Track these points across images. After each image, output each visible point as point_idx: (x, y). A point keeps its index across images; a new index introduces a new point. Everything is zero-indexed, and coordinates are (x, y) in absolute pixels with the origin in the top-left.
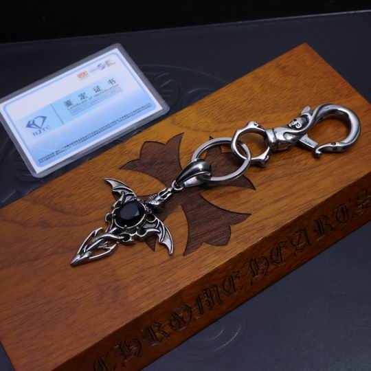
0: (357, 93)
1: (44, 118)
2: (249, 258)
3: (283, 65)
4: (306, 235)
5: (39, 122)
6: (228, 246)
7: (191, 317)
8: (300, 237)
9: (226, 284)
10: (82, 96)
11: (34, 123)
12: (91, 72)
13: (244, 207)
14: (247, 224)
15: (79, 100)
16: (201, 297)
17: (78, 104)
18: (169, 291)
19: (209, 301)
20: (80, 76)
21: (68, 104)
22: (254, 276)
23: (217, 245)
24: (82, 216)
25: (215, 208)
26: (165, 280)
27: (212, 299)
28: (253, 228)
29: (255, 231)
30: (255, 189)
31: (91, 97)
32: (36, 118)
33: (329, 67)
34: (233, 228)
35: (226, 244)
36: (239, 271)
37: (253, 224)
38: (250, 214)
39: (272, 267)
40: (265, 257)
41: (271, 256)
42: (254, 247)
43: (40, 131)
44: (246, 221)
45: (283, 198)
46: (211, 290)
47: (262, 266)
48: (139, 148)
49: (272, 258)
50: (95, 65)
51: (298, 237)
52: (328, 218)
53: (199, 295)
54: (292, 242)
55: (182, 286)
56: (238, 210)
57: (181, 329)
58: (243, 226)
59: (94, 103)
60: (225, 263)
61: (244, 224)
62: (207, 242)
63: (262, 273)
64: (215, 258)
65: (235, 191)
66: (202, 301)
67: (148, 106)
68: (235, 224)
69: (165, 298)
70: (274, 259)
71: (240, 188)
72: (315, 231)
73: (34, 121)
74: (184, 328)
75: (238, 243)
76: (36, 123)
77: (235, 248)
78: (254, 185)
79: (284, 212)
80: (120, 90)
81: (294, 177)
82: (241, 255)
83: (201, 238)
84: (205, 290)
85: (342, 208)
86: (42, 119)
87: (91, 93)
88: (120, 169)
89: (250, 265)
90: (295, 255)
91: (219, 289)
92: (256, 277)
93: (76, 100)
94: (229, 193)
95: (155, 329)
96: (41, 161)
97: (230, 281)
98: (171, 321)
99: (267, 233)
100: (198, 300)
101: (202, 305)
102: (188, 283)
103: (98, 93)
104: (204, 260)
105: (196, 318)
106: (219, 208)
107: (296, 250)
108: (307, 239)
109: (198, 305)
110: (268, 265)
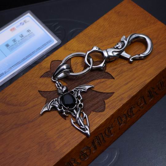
0: (159, 21)
2: (117, 116)
3: (118, 11)
6: (105, 111)
7: (90, 152)
8: (141, 101)
9: (107, 132)
10: (14, 41)
12: (17, 27)
13: (110, 89)
14: (113, 99)
15: (12, 43)
16: (94, 141)
17: (12, 45)
18: (77, 141)
19: (99, 142)
20: (11, 30)
21: (7, 45)
22: (120, 125)
23: (99, 112)
24: (24, 106)
25: (95, 92)
26: (74, 135)
27: (100, 140)
28: (117, 100)
29: (118, 101)
30: (114, 79)
31: (19, 41)
33: (142, 9)
34: (106, 101)
36: (112, 124)
37: (116, 98)
38: (114, 93)
39: (129, 119)
40: (125, 115)
41: (128, 113)
42: (119, 110)
45: (130, 82)
46: (99, 136)
47: (124, 119)
48: (49, 65)
49: (128, 114)
50: (19, 23)
51: (140, 101)
52: (154, 89)
53: (93, 140)
54: (137, 104)
56: (107, 91)
57: (86, 160)
58: (111, 100)
59: (21, 43)
60: (105, 121)
61: (111, 98)
62: (93, 111)
63: (124, 123)
64: (98, 120)
66: (95, 143)
67: (50, 41)
68: (106, 99)
69: (76, 145)
70: (129, 115)
71: (106, 79)
72: (148, 96)
74: (88, 158)
75: (110, 109)
77: (109, 113)
78: (114, 77)
79: (132, 89)
80: (34, 35)
81: (134, 69)
82: (113, 116)
83: (90, 109)
84: (96, 137)
85: (160, 82)
88: (41, 77)
89: (118, 120)
90: (140, 110)
91: (103, 135)
92: (121, 125)
93: (11, 43)
94: (101, 83)
95: (72, 162)
97: (108, 130)
98: (80, 156)
99: (125, 101)
100: (93, 143)
101: (95, 145)
103: (22, 38)
104: (94, 121)
105: (93, 152)
106: (97, 92)
107: (140, 108)
108: (145, 101)
109: (93, 145)
110: (127, 118)
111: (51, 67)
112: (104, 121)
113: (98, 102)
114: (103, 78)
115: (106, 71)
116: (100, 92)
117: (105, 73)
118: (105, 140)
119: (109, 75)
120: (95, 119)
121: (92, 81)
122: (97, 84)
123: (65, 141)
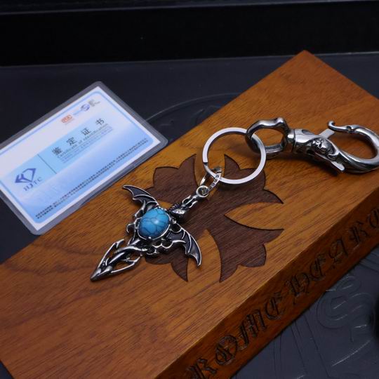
1: (34, 170)
2: (289, 276)
4: (343, 244)
5: (28, 175)
6: (266, 265)
7: (236, 349)
8: (337, 247)
9: (269, 307)
10: (71, 141)
11: (23, 177)
12: (75, 114)
13: (274, 222)
14: (281, 240)
15: (68, 146)
16: (245, 325)
17: (67, 151)
18: (211, 322)
19: (253, 328)
20: (64, 120)
21: (57, 151)
22: (295, 295)
23: (255, 266)
25: (244, 228)
26: (205, 310)
27: (256, 325)
28: (289, 243)
29: (292, 246)
30: (282, 203)
31: (81, 141)
32: (24, 171)
33: (334, 71)
34: (267, 246)
35: (264, 264)
36: (280, 292)
37: (288, 240)
38: (283, 229)
39: (312, 283)
40: (305, 274)
41: (311, 271)
43: (32, 186)
44: (279, 237)
45: (315, 208)
46: (254, 315)
47: (303, 283)
49: (311, 274)
51: (335, 248)
52: (362, 224)
53: (243, 323)
54: (330, 253)
55: (224, 315)
56: (269, 226)
57: (228, 363)
58: (277, 243)
59: (85, 146)
62: (242, 265)
63: (304, 291)
64: (254, 281)
65: (261, 208)
66: (246, 328)
67: (145, 141)
68: (268, 242)
70: (314, 274)
71: (268, 204)
72: (351, 239)
73: (22, 175)
74: (230, 361)
75: (276, 261)
76: (25, 177)
77: (274, 267)
78: (281, 198)
79: (317, 223)
80: (111, 129)
81: (321, 185)
82: (281, 273)
83: (235, 261)
84: (248, 316)
85: (375, 212)
86: (31, 172)
87: (79, 137)
89: (291, 284)
90: (334, 267)
91: (262, 313)
92: (298, 296)
93: (65, 147)
94: (256, 210)
95: (201, 366)
96: (39, 217)
97: (272, 303)
98: (216, 355)
99: (304, 247)
100: (242, 328)
101: (246, 333)
102: (230, 311)
103: (87, 135)
105: (242, 348)
106: (248, 227)
107: (335, 262)
108: (344, 248)
109: (243, 334)
110: (309, 281)
111: (155, 179)
112: (263, 284)
113: (252, 248)
114: (260, 201)
115: (266, 188)
116: (255, 229)
117: (263, 193)
118: (266, 325)
119: (272, 196)
120: (246, 280)
121: (239, 206)
122: (248, 213)
123: (188, 323)
